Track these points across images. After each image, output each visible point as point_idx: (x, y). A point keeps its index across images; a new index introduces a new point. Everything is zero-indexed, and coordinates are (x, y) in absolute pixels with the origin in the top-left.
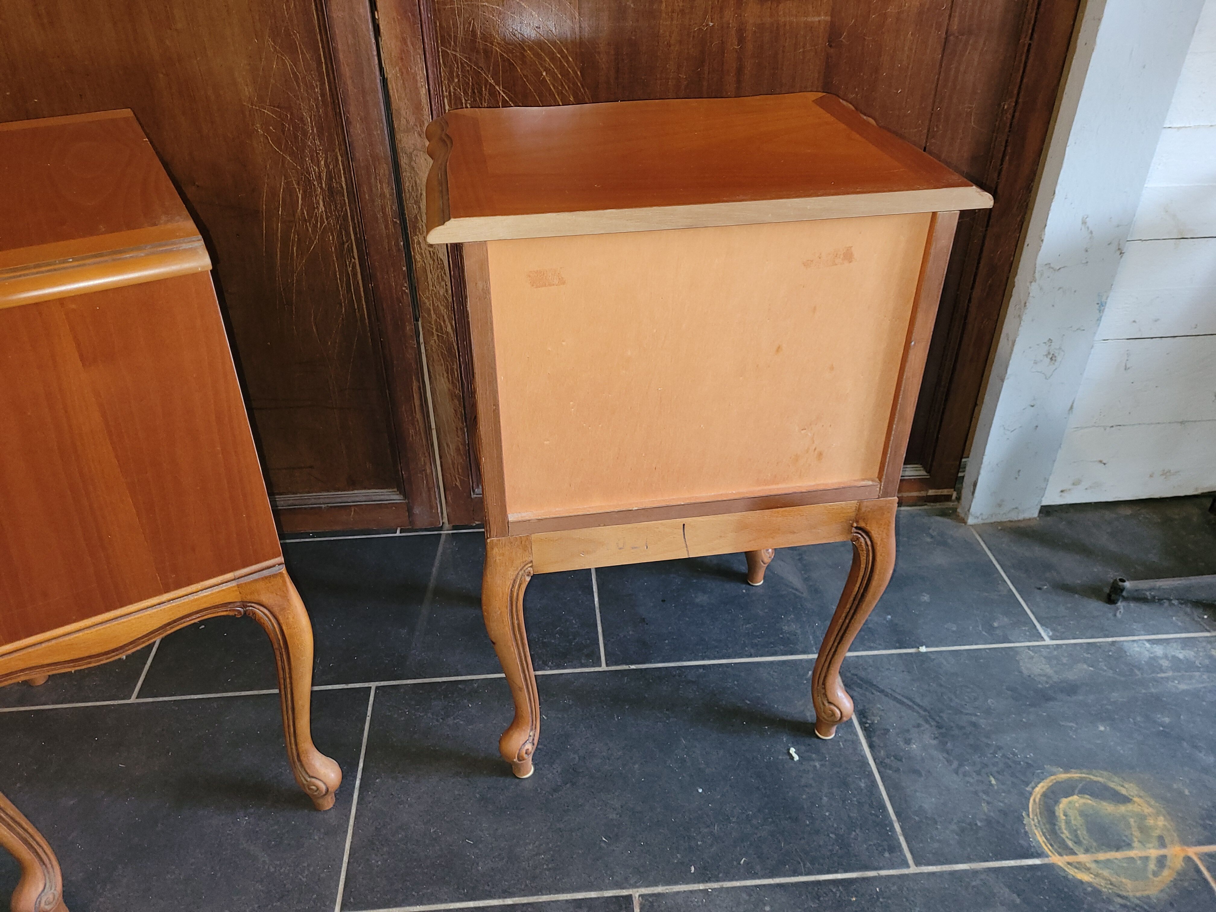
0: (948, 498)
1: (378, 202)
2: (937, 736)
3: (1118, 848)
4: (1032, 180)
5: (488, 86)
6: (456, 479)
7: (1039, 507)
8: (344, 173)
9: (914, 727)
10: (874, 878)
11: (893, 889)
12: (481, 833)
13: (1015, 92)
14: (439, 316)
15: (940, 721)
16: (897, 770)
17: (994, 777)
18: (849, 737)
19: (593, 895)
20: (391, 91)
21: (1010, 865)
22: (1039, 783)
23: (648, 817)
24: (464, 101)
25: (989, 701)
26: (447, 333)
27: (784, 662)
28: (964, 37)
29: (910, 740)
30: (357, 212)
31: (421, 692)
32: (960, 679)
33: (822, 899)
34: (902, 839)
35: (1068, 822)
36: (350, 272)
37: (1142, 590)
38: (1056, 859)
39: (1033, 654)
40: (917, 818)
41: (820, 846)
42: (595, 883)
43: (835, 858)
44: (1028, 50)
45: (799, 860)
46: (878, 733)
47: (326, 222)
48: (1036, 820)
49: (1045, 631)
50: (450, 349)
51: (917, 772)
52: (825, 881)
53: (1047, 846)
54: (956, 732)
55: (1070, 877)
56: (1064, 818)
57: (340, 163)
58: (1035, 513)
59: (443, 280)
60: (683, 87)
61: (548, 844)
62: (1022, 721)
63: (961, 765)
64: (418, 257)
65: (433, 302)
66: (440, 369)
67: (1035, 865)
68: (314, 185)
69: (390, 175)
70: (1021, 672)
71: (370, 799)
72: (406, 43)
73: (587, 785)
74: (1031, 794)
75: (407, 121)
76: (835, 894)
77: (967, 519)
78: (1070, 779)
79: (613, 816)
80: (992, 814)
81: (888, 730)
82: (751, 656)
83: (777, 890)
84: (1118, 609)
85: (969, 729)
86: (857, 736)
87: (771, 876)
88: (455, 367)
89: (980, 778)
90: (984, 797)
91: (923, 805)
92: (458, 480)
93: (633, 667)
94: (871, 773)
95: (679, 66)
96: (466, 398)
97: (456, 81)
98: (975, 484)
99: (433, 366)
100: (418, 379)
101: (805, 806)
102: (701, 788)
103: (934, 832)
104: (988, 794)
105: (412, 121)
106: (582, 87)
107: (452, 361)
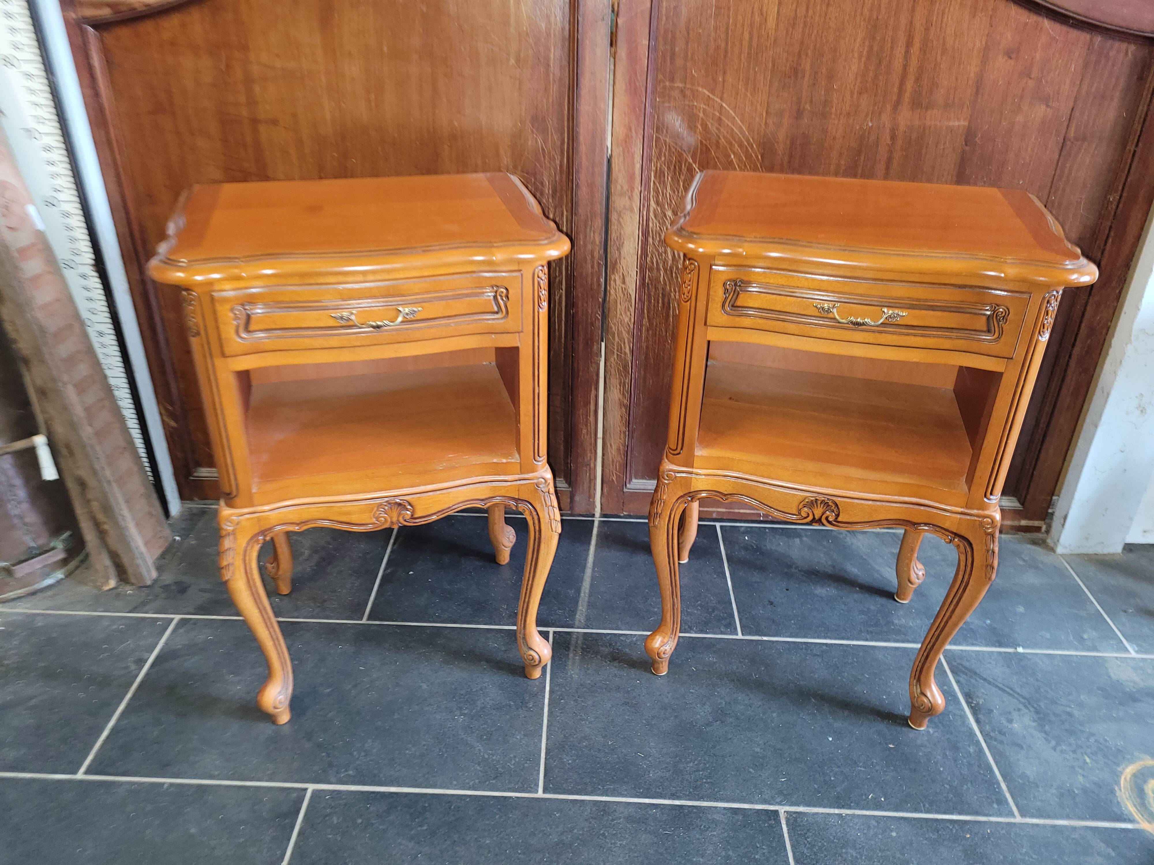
0: (1038, 529)
1: (589, 247)
2: (1036, 719)
4: (1131, 260)
5: (687, 164)
7: (1123, 544)
9: (1015, 710)
10: (985, 822)
11: (1002, 832)
12: (650, 750)
13: (1120, 188)
14: (621, 339)
15: (1038, 708)
16: (1002, 742)
17: (1089, 757)
18: (957, 712)
19: (745, 806)
20: (613, 165)
21: (1105, 826)
22: (1129, 765)
23: (787, 754)
24: (666, 175)
25: (1082, 697)
26: (625, 354)
28: (1079, 143)
29: (1012, 719)
32: (1054, 677)
33: (940, 832)
34: (1008, 796)
38: (1147, 826)
39: (1120, 663)
40: (1020, 781)
41: (936, 793)
42: (747, 798)
43: (951, 804)
44: (1134, 155)
45: (919, 801)
46: (983, 712)
48: (1127, 795)
49: (1131, 646)
50: (625, 367)
51: (1019, 746)
52: (942, 820)
53: (1138, 815)
54: (1053, 718)
56: (1153, 795)
58: (1119, 549)
59: (629, 310)
60: (842, 169)
61: (705, 764)
62: (1112, 715)
63: (1058, 744)
64: (612, 292)
65: (618, 327)
66: (614, 381)
67: (1128, 828)
69: (602, 228)
70: (1110, 677)
71: (558, 714)
72: (630, 129)
73: (734, 724)
74: (1122, 773)
75: (622, 188)
76: (951, 830)
77: (1057, 549)
79: (758, 750)
80: (1088, 785)
81: (992, 711)
82: (867, 640)
83: (902, 821)
85: (1064, 717)
86: (965, 712)
87: (896, 810)
88: (627, 381)
90: (1080, 771)
91: (1025, 771)
92: (615, 475)
93: (765, 638)
94: (978, 742)
95: (841, 154)
96: (632, 408)
97: (663, 159)
98: (1065, 518)
99: (610, 378)
100: (597, 389)
101: (922, 761)
102: (830, 736)
103: (1036, 794)
104: (1084, 770)
105: (626, 187)
106: (761, 167)
107: (625, 376)
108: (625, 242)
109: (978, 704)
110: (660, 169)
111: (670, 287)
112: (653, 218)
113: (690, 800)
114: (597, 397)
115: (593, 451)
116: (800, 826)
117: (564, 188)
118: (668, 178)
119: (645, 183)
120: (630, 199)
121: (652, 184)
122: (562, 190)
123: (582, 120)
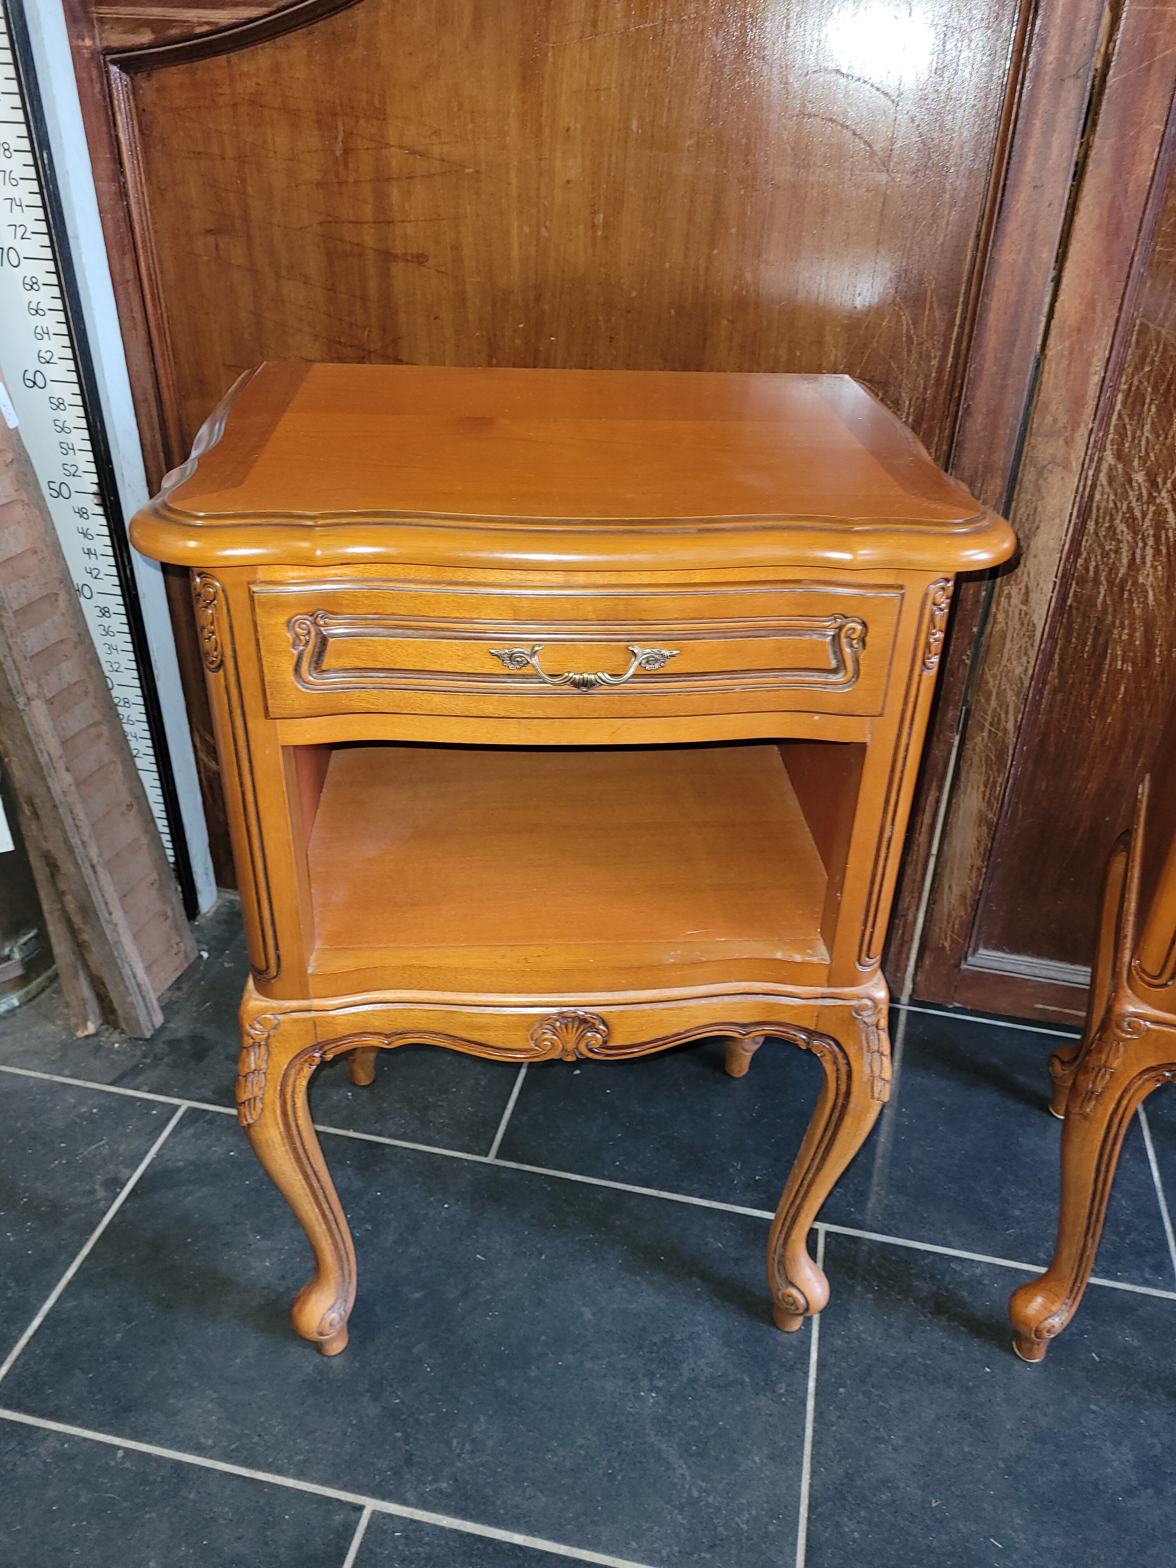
6: (946, 939)
12: (1014, 1534)
14: (1003, 705)
20: (1045, 374)
24: (1148, 400)
26: (1005, 732)
50: (999, 754)
59: (1025, 654)
64: (1000, 617)
65: (1000, 683)
66: (973, 778)
75: (1055, 421)
92: (949, 940)
96: (1000, 827)
97: (1147, 369)
99: (968, 772)
100: (940, 788)
105: (1063, 420)
107: (999, 771)
108: (1042, 526)
110: (1138, 388)
111: (1114, 617)
112: (1105, 483)
114: (938, 801)
115: (916, 894)
117: (939, 414)
118: (1149, 410)
119: (1102, 416)
120: (1067, 443)
121: (1115, 417)
122: (933, 418)
123: (997, 283)
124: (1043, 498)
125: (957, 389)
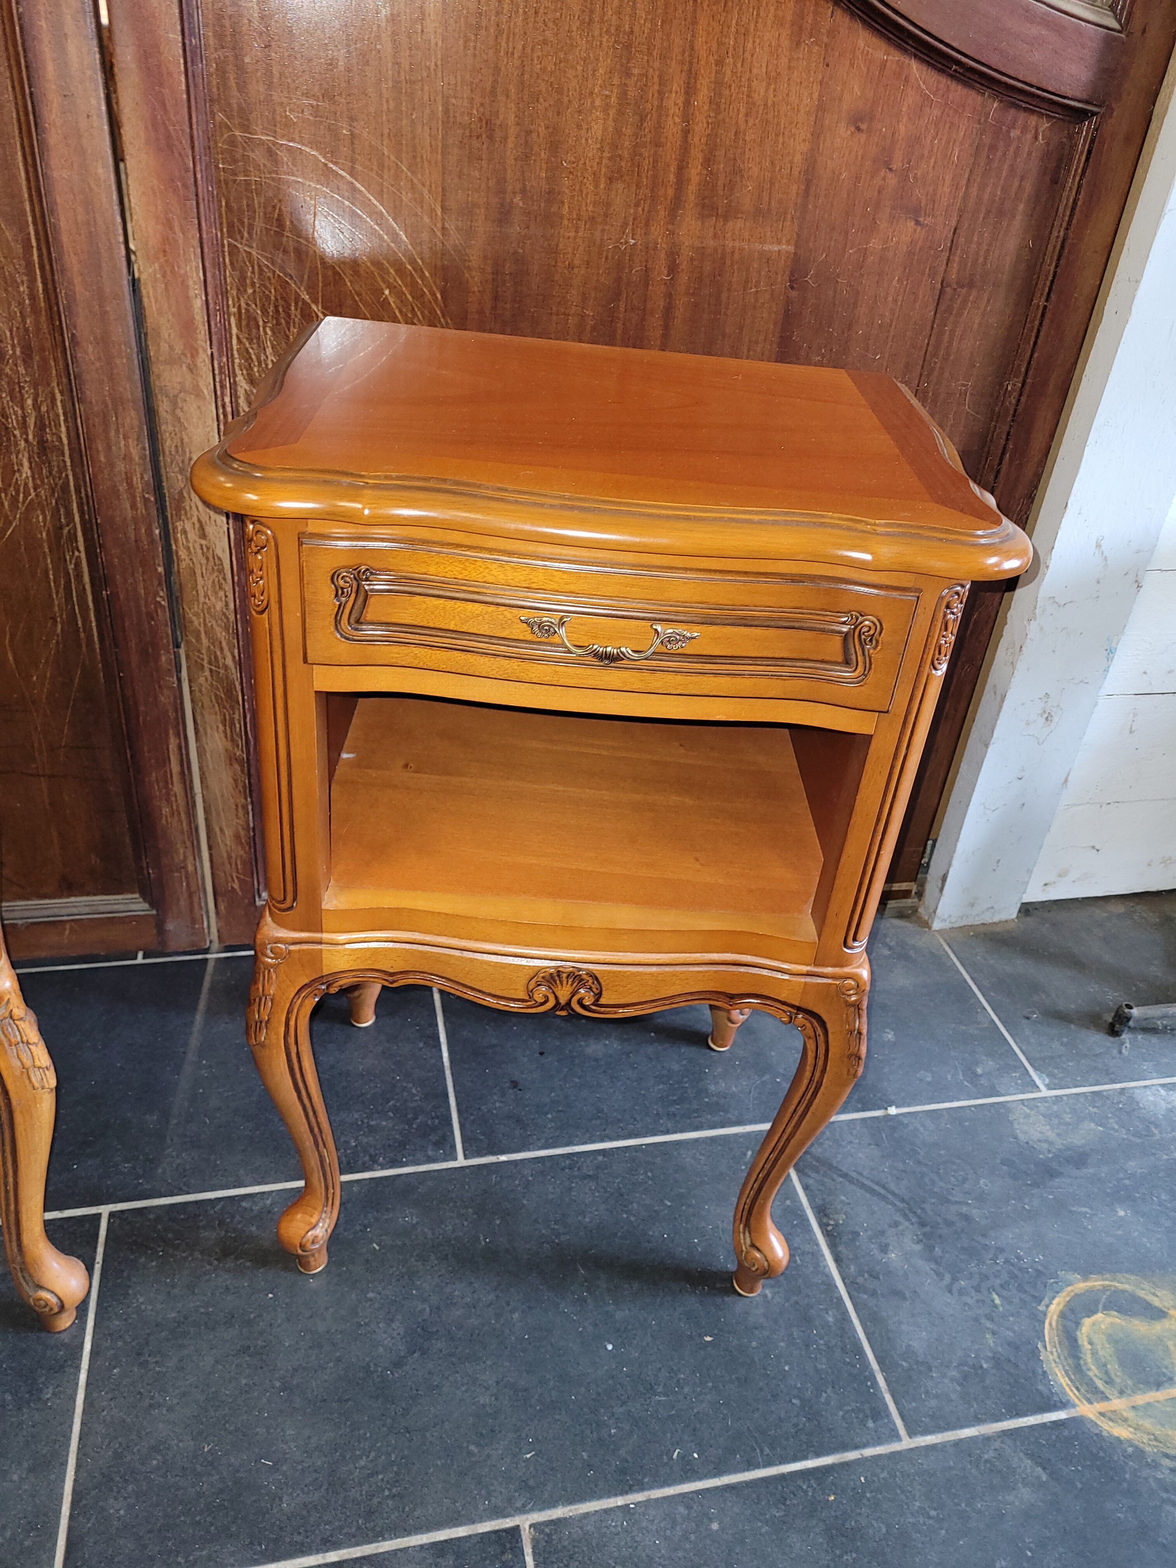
0: (906, 894)
1: (121, 467)
2: (921, 1237)
3: (1158, 1385)
4: (1036, 488)
6: (233, 879)
7: (1019, 905)
8: (66, 420)
9: (890, 1226)
10: (857, 1462)
11: (882, 1476)
12: (285, 1447)
13: (1023, 370)
14: (214, 641)
15: (923, 1216)
16: (873, 1294)
17: (997, 1294)
18: (807, 1248)
19: (461, 1532)
20: (145, 300)
21: (1029, 1424)
22: (1053, 1298)
23: (536, 1397)
24: (261, 323)
25: (982, 1181)
26: (226, 667)
27: (713, 1139)
28: (964, 291)
29: (887, 1245)
30: (85, 481)
31: (182, 1216)
32: (942, 1152)
33: (788, 1502)
34: (888, 1398)
35: (1094, 1353)
36: (71, 571)
37: (1153, 1018)
38: (1086, 1410)
39: (1028, 1111)
40: (904, 1364)
41: (780, 1419)
42: (463, 1512)
43: (804, 1437)
44: (1043, 315)
45: (754, 1445)
46: (845, 1239)
47: (33, 494)
48: (1055, 1354)
49: (1040, 1077)
50: (229, 691)
51: (898, 1294)
52: (791, 1473)
53: (1072, 1390)
54: (944, 1230)
55: (1105, 1434)
56: (1089, 1347)
57: (59, 404)
58: (1014, 914)
59: (220, 588)
60: (589, 328)
61: (389, 1454)
62: (1024, 1208)
63: (955, 1279)
64: (183, 554)
65: (204, 620)
66: (211, 716)
67: (1060, 1420)
68: (15, 436)
69: (141, 429)
70: (1016, 1137)
72: (171, 228)
73: (444, 1352)
74: (1045, 1314)
75: (171, 348)
76: (806, 1492)
77: (932, 923)
78: (1090, 1291)
79: (485, 1399)
80: (1000, 1349)
81: (858, 1234)
82: (667, 1132)
83: (727, 1495)
84: (1123, 1043)
85: (960, 1225)
86: (818, 1245)
87: (718, 1474)
88: (236, 716)
89: (980, 1297)
90: (989, 1324)
91: (911, 1343)
92: (236, 881)
93: (503, 1158)
94: (840, 1299)
95: (584, 297)
96: (252, 762)
97: (250, 291)
98: (944, 879)
101: (756, 1359)
102: (610, 1342)
103: (930, 1384)
104: (992, 1320)
105: (179, 348)
106: (443, 316)
107: (232, 708)
109: (837, 1225)
110: (247, 311)
113: (357, 1544)
116: (556, 1552)
117: (47, 344)
118: (266, 333)
119: (219, 341)
120: (191, 370)
121: (235, 341)
122: (42, 350)
123: (59, 200)
124: (186, 429)
125: (57, 318)
